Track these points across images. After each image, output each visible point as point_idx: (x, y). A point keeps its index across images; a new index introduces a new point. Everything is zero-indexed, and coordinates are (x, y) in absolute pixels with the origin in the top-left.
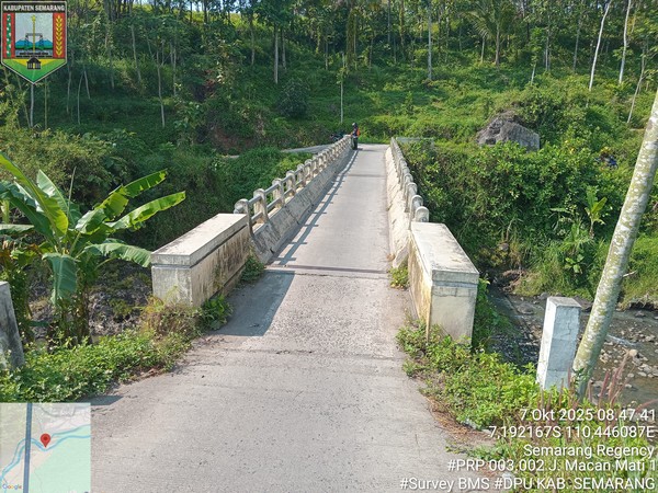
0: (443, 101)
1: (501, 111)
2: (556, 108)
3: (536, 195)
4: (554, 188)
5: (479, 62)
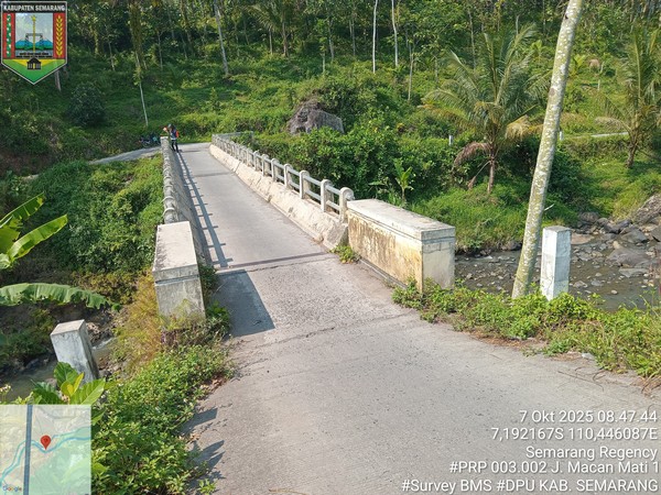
0: (246, 94)
1: (304, 100)
2: (350, 93)
3: (354, 174)
4: (368, 164)
5: (270, 55)
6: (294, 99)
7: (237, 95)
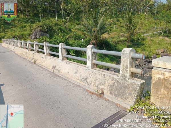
0: (15, 27)
1: (35, 29)
5: (22, 16)
6: (32, 28)
7: (12, 27)
